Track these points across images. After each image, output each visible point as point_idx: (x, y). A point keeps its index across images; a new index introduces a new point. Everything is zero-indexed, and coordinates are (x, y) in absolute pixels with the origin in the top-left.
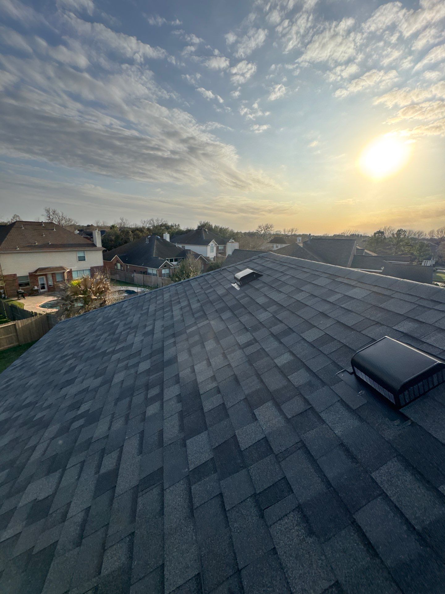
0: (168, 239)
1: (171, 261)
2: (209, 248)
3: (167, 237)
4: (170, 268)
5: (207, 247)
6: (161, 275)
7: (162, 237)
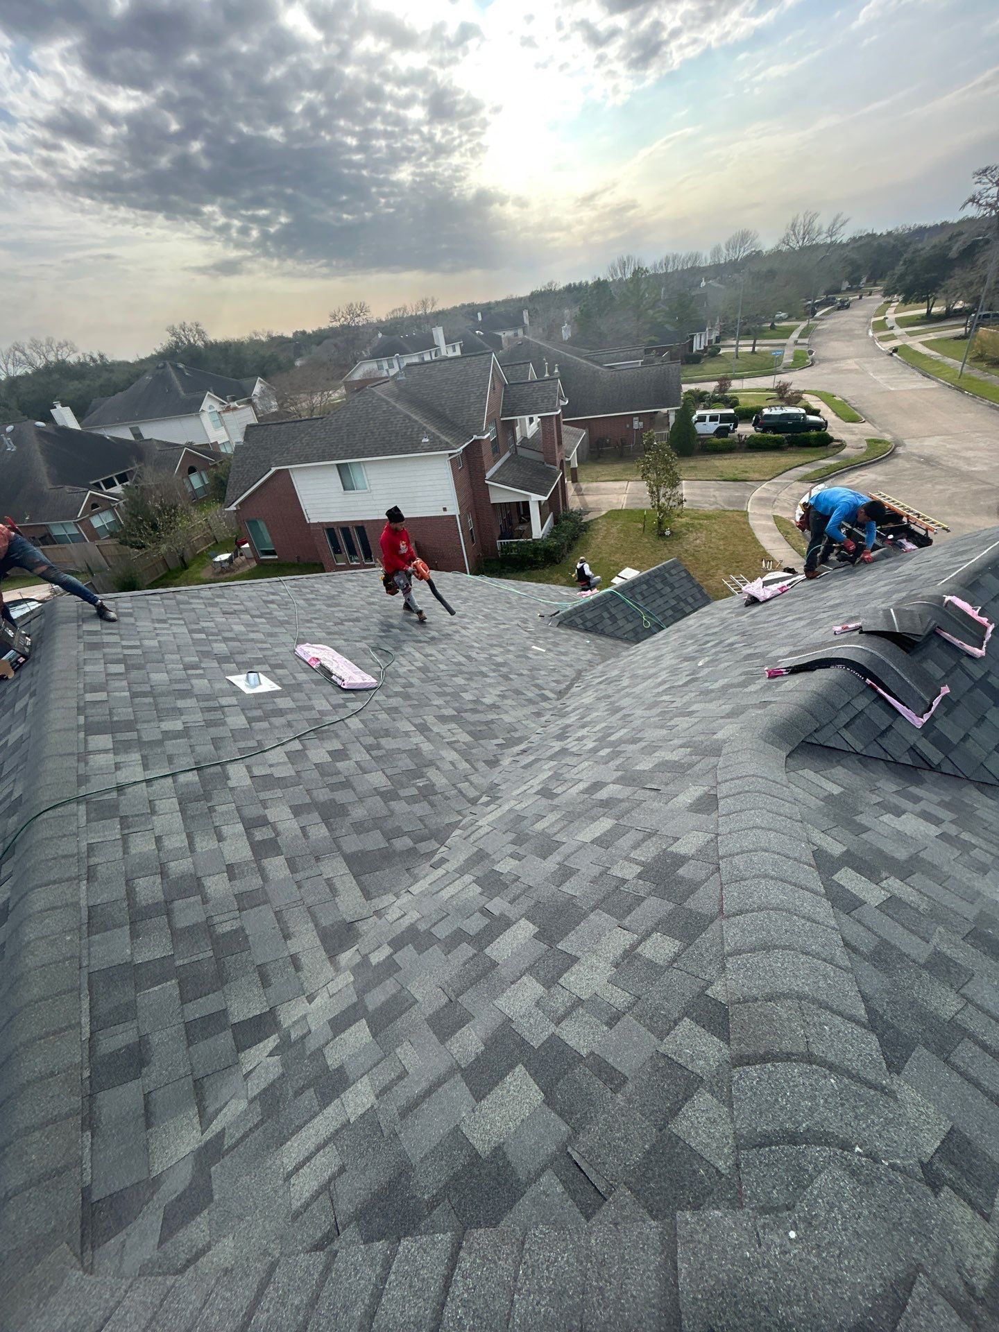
0: (73, 423)
1: (110, 484)
2: (206, 419)
3: (65, 417)
4: (111, 509)
5: (198, 416)
6: (94, 534)
7: (49, 418)
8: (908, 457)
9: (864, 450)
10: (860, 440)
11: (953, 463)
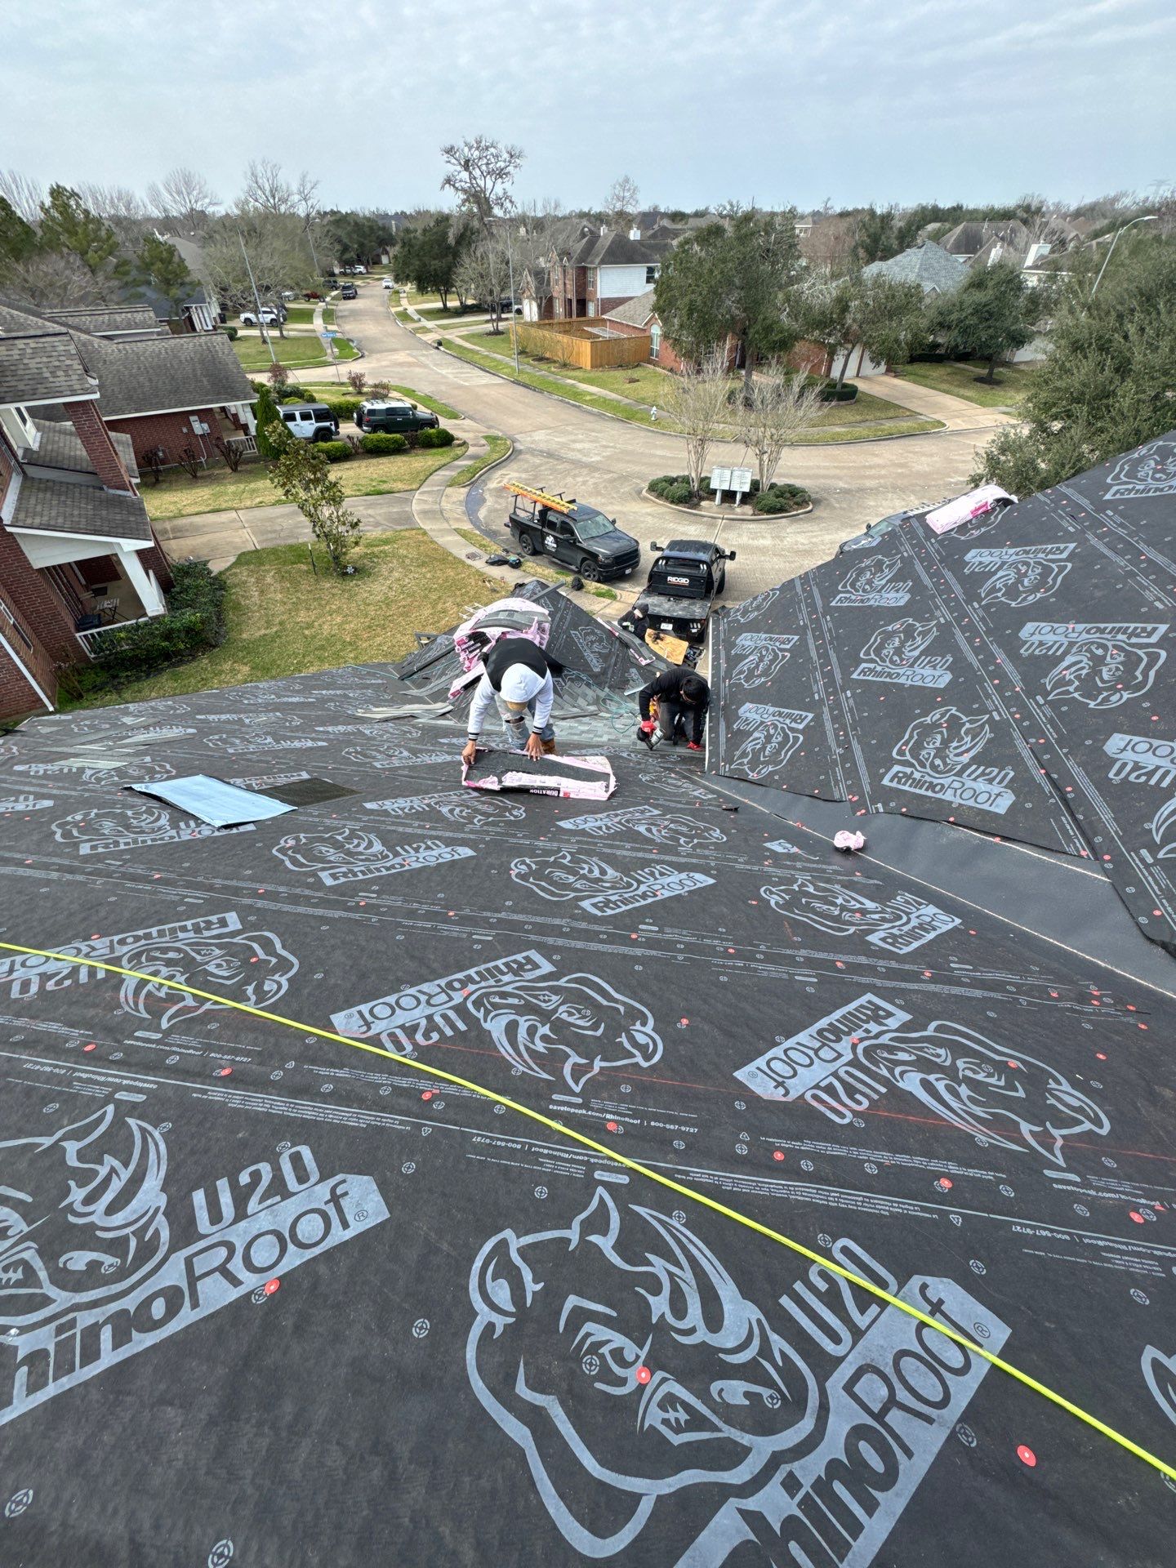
8: (532, 452)
9: (488, 448)
10: (476, 438)
11: (571, 455)
